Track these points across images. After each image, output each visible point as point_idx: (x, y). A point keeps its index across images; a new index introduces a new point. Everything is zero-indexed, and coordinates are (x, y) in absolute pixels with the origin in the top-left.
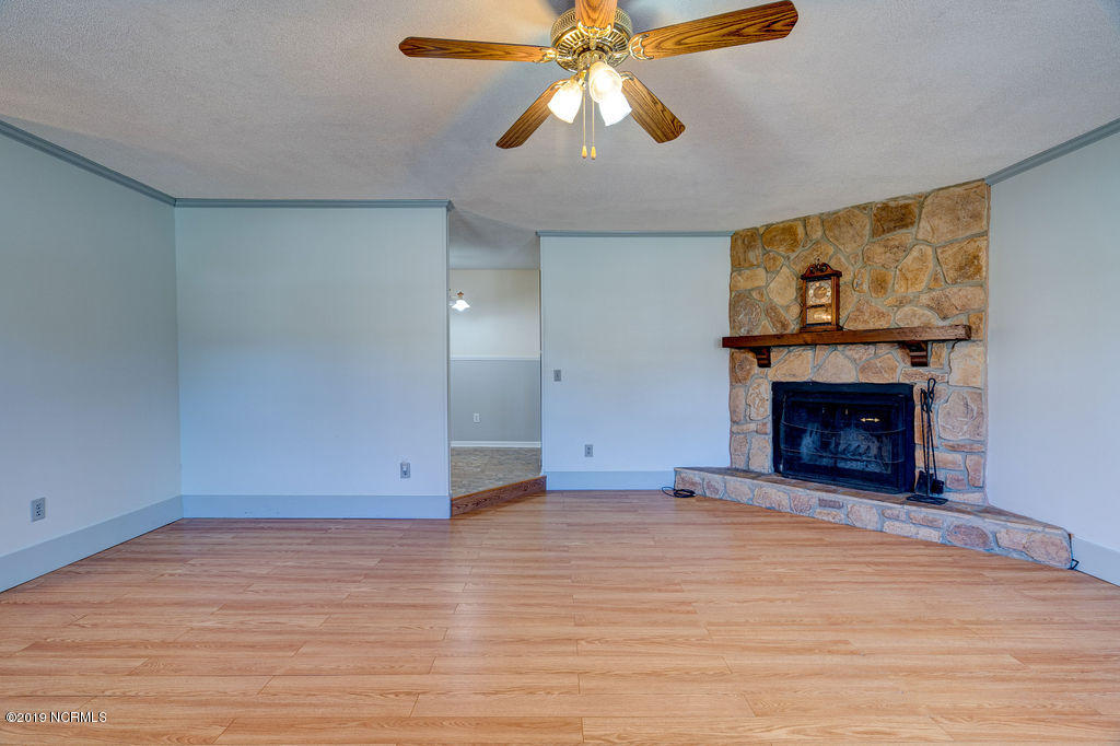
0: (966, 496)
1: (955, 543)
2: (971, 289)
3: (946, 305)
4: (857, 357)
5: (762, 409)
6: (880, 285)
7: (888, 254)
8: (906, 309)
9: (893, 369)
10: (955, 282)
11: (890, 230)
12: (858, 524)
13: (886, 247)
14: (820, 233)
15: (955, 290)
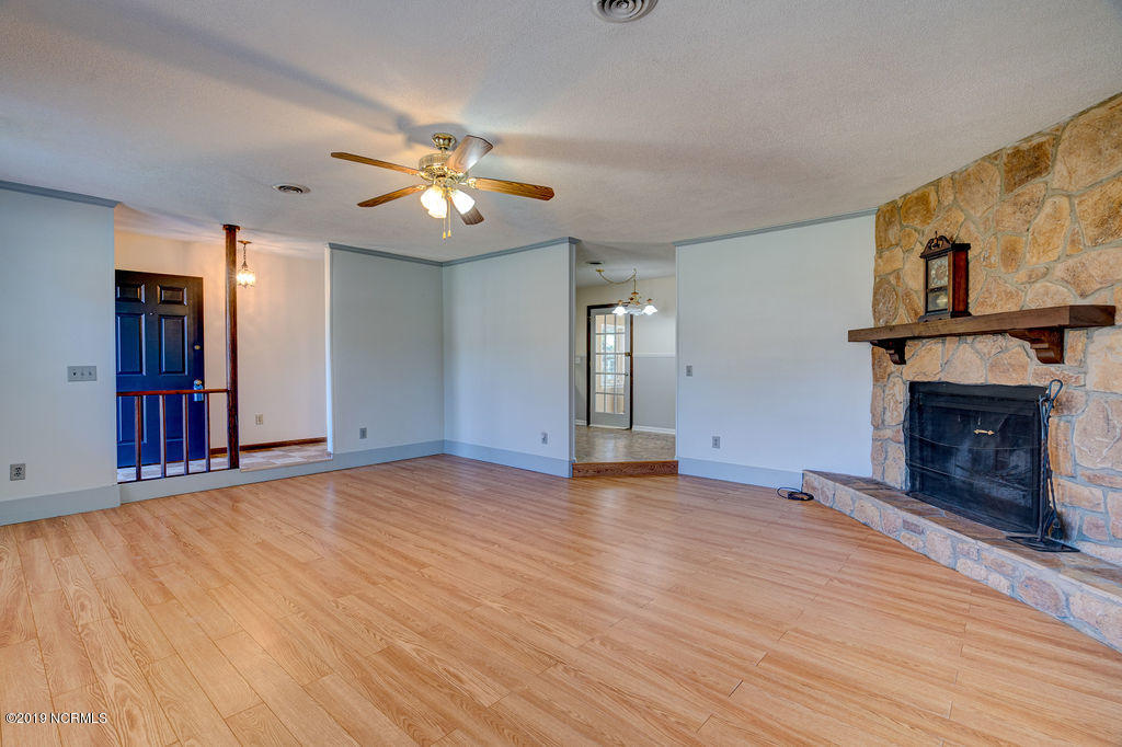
0: (1103, 550)
1: (1025, 599)
2: (1114, 251)
3: (1083, 276)
4: (986, 351)
5: (897, 412)
6: (1011, 255)
7: (1018, 214)
8: (1038, 285)
9: (1024, 367)
10: (1095, 244)
11: (1022, 182)
12: (932, 556)
13: (1015, 204)
14: (951, 198)
15: (1094, 254)
